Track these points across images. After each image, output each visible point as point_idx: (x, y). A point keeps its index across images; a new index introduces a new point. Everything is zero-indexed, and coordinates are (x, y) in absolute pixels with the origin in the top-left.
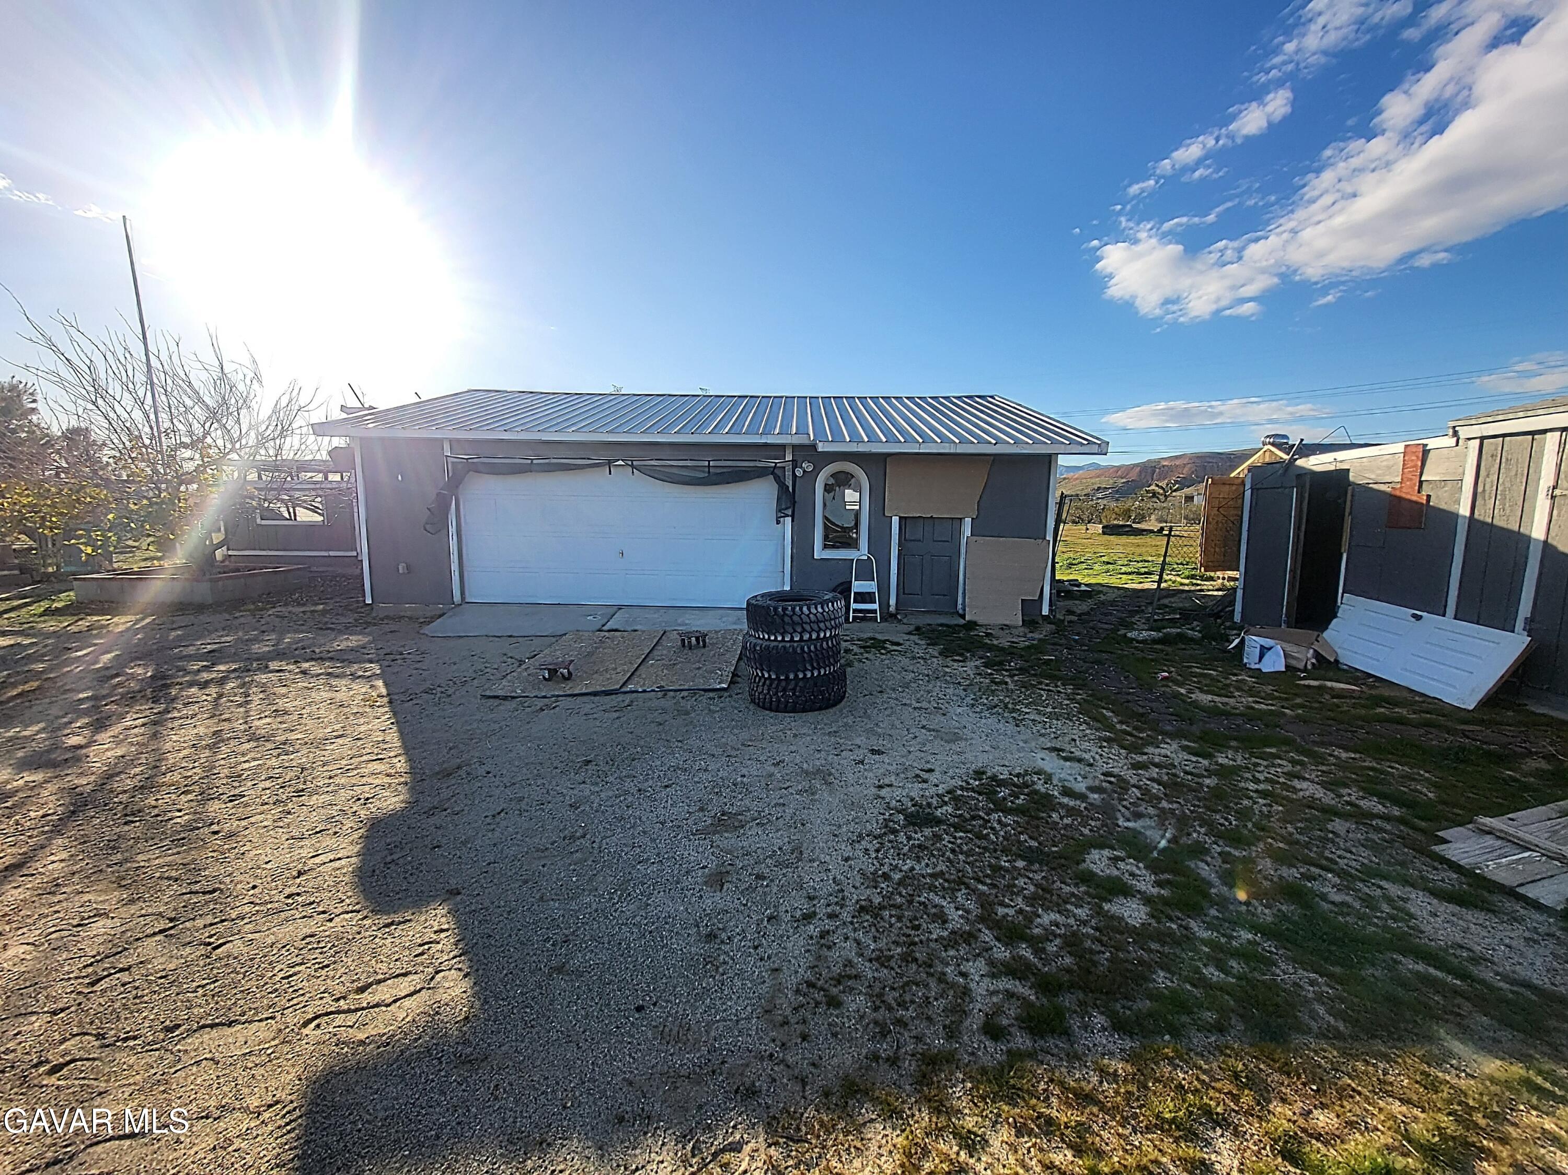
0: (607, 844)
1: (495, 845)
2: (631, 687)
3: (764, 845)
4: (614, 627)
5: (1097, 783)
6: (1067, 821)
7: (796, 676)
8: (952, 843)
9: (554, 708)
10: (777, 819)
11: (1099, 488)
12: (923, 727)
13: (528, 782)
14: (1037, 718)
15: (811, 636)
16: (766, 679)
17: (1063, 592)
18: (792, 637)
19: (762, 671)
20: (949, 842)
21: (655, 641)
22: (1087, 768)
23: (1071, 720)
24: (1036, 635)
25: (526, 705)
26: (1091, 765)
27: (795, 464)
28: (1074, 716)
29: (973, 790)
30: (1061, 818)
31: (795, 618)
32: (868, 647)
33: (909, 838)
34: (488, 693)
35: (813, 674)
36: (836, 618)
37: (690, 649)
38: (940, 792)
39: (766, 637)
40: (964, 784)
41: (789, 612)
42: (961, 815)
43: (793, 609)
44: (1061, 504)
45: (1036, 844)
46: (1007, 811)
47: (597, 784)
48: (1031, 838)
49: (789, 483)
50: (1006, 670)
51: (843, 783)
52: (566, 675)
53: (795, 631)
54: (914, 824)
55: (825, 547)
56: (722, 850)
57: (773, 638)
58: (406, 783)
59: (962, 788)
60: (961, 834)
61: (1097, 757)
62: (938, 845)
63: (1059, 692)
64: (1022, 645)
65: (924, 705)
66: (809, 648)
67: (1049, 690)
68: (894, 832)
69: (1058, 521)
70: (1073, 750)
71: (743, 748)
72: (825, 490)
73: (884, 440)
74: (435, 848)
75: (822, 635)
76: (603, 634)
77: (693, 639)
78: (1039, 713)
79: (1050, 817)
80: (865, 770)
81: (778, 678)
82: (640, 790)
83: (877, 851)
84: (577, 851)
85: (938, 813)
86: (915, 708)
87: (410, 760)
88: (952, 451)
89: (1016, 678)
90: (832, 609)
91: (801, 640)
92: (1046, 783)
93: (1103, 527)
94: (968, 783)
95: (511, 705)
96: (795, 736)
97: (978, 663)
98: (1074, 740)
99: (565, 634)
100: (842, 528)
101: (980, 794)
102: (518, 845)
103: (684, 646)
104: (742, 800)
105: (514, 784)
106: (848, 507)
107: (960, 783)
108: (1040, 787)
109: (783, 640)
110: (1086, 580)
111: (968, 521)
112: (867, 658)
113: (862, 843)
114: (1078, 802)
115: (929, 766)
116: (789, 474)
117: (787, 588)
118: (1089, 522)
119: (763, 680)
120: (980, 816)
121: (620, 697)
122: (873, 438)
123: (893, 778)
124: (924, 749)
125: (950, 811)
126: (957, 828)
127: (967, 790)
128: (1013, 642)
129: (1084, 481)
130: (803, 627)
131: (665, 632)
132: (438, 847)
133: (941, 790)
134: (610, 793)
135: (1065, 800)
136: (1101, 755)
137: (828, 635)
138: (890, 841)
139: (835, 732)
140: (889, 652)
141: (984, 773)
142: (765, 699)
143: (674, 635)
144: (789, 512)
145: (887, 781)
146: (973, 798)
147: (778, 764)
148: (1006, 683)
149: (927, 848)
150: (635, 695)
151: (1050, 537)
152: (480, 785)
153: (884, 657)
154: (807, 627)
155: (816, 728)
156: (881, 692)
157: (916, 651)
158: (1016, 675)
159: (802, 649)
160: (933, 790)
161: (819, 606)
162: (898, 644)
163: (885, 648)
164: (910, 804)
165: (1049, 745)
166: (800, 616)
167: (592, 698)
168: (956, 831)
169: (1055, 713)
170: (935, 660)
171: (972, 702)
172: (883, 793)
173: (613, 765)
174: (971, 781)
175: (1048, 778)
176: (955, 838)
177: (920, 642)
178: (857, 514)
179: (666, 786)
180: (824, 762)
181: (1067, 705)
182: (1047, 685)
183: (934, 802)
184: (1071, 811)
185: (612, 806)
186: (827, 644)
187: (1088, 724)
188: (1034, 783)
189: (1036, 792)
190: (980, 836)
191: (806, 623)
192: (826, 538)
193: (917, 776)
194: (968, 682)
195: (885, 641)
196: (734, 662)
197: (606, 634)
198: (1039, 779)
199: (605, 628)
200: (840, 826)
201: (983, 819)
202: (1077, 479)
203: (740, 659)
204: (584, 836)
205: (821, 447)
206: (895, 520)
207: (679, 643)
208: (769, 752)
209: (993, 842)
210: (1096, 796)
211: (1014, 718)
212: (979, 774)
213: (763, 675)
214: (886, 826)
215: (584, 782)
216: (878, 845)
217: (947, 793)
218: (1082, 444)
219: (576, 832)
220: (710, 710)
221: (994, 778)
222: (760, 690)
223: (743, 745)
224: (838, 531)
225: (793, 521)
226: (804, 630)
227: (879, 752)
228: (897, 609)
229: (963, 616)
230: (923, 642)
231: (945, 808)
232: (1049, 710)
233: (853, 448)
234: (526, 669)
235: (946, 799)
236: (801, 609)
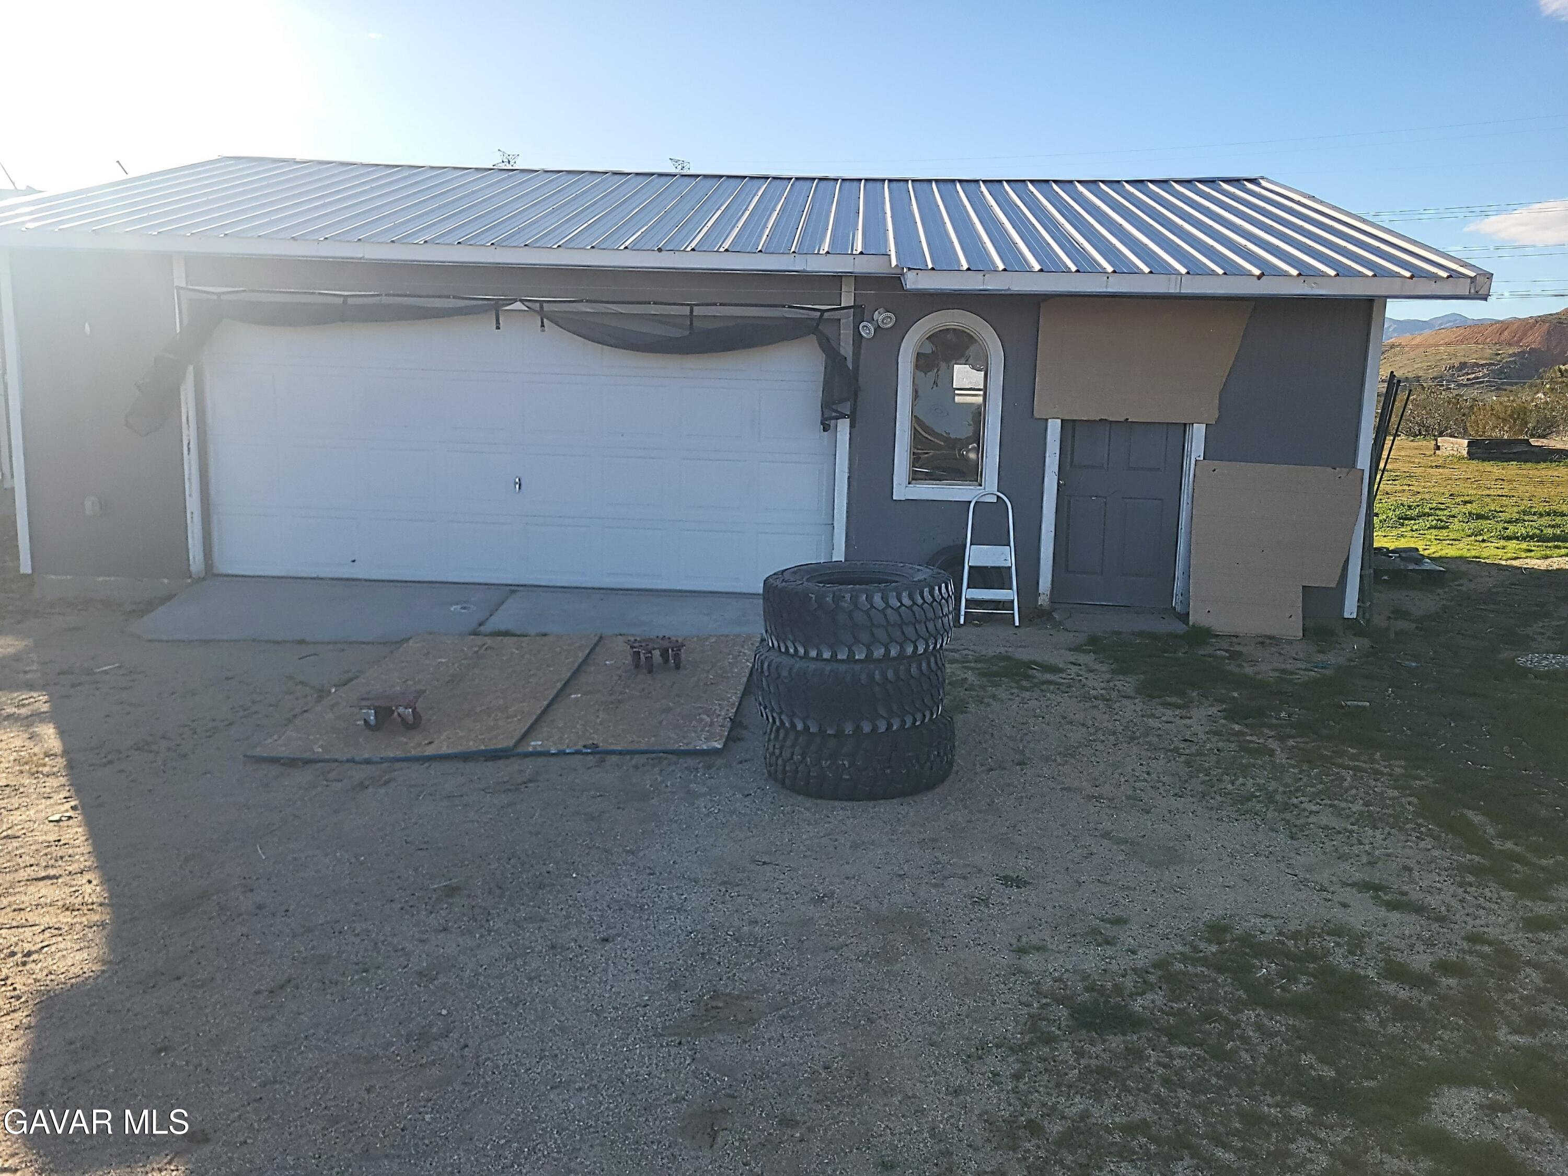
0: (491, 1051)
1: (275, 1048)
2: (535, 744)
3: (796, 1059)
4: (502, 628)
5: (1453, 956)
6: (1395, 1029)
7: (858, 728)
8: (1165, 1066)
9: (386, 783)
10: (820, 1008)
11: (1463, 365)
12: (1106, 835)
13: (337, 927)
14: (1335, 822)
15: (888, 651)
16: (798, 733)
17: (1386, 572)
18: (851, 654)
19: (791, 717)
20: (1159, 1064)
21: (581, 656)
22: (1435, 926)
23: (1401, 829)
24: (1332, 658)
25: (332, 776)
26: (1441, 919)
27: (860, 312)
28: (1407, 821)
29: (1205, 961)
30: (1383, 1023)
31: (860, 617)
32: (996, 674)
33: (1080, 1054)
34: (259, 751)
35: (889, 726)
36: (936, 617)
37: (650, 671)
38: (1140, 964)
39: (801, 651)
40: (1187, 949)
41: (846, 604)
42: (1181, 1011)
43: (854, 599)
44: (1388, 398)
45: (1333, 1074)
46: (1273, 1006)
47: (470, 932)
48: (1322, 1060)
49: (847, 349)
50: (1271, 727)
51: (947, 941)
52: (410, 719)
53: (857, 641)
54: (1090, 1026)
55: (915, 477)
56: (712, 1068)
57: (813, 654)
58: (103, 925)
59: (1184, 959)
60: (1183, 1049)
61: (1454, 903)
62: (1137, 1069)
63: (1377, 772)
64: (1303, 676)
65: (1106, 790)
66: (884, 675)
67: (1355, 769)
68: (1049, 1040)
69: (1382, 431)
70: (1405, 888)
71: (753, 867)
72: (917, 367)
73: (1037, 267)
74: (160, 1051)
75: (910, 650)
76: (479, 640)
77: (657, 653)
78: (1338, 812)
79: (1360, 1019)
80: (991, 916)
81: (821, 731)
82: (553, 947)
83: (1017, 1077)
84: (433, 1063)
85: (1138, 1005)
86: (1090, 797)
87: (109, 881)
88: (1173, 290)
89: (1291, 742)
90: (928, 598)
91: (869, 658)
92: (1353, 953)
93: (1470, 444)
94: (1196, 949)
95: (303, 776)
96: (855, 846)
97: (1213, 710)
98: (1410, 870)
99: (407, 640)
100: (947, 440)
101: (1220, 969)
102: (321, 1050)
103: (637, 666)
104: (750, 969)
105: (310, 930)
106: (957, 399)
107: (1179, 948)
108: (1340, 959)
109: (834, 658)
110: (1435, 550)
111: (1198, 432)
112: (994, 697)
113: (988, 1061)
114: (1415, 993)
115: (1118, 912)
116: (846, 334)
117: (839, 555)
118: (1441, 435)
119: (792, 736)
120: (1219, 1014)
121: (514, 766)
122: (1015, 264)
123: (1046, 934)
124: (1108, 878)
125: (1158, 1003)
126: (1174, 1036)
127: (1195, 961)
128: (1283, 671)
129: (1432, 350)
130: (873, 635)
131: (601, 637)
132: (164, 1049)
133: (1143, 958)
134: (496, 952)
135: (1391, 988)
136: (1462, 901)
137: (921, 650)
138: (1043, 1060)
139: (934, 840)
140: (1035, 685)
141: (1226, 929)
142: (797, 771)
143: (620, 646)
144: (846, 408)
145: (1034, 940)
146: (1205, 979)
147: (821, 900)
148: (1271, 753)
149: (1115, 1074)
150: (541, 760)
151: (1363, 461)
152: (245, 930)
153: (1027, 695)
154: (881, 634)
155: (894, 832)
156: (1021, 763)
157: (1090, 683)
158: (1290, 737)
159: (871, 676)
160: (1126, 962)
161: (905, 594)
162: (1055, 670)
163: (1029, 678)
164: (1080, 986)
165: (1358, 876)
166: (867, 612)
167: (460, 765)
168: (1170, 1041)
169: (1370, 814)
170: (1126, 702)
171: (1201, 788)
172: (1030, 961)
173: (501, 896)
174: (1202, 945)
175: (1356, 943)
176: (1171, 1057)
177: (1097, 666)
178: (978, 415)
179: (606, 940)
180: (910, 898)
181: (1393, 798)
182: (1352, 758)
183: (1129, 983)
184: (1403, 1012)
185: (500, 976)
186: (919, 668)
187: (1437, 838)
188: (1327, 953)
189: (1332, 971)
190: (1219, 1054)
191: (879, 626)
192: (916, 459)
193: (1095, 931)
194: (1194, 749)
195: (1028, 665)
196: (735, 699)
197: (489, 641)
198: (1337, 944)
199: (487, 628)
200: (943, 1027)
201: (1226, 1020)
202: (1418, 346)
203: (746, 692)
204: (445, 1034)
205: (913, 282)
206: (1054, 428)
207: (629, 660)
208: (804, 876)
209: (1247, 1067)
210: (1452, 982)
211: (1288, 822)
212: (1217, 931)
213: (793, 726)
214: (1033, 1029)
215: (445, 930)
216: (1017, 1066)
217: (1154, 966)
218: (1436, 278)
219: (430, 1025)
220: (688, 792)
221: (1246, 940)
222: (786, 754)
223: (754, 861)
224: (939, 447)
225: (852, 426)
226: (875, 640)
227: (1019, 883)
228: (1052, 601)
229: (1184, 617)
230: (1104, 668)
231: (1149, 996)
232: (1357, 807)
233: (974, 283)
234: (332, 707)
235: (1152, 979)
236: (869, 599)
